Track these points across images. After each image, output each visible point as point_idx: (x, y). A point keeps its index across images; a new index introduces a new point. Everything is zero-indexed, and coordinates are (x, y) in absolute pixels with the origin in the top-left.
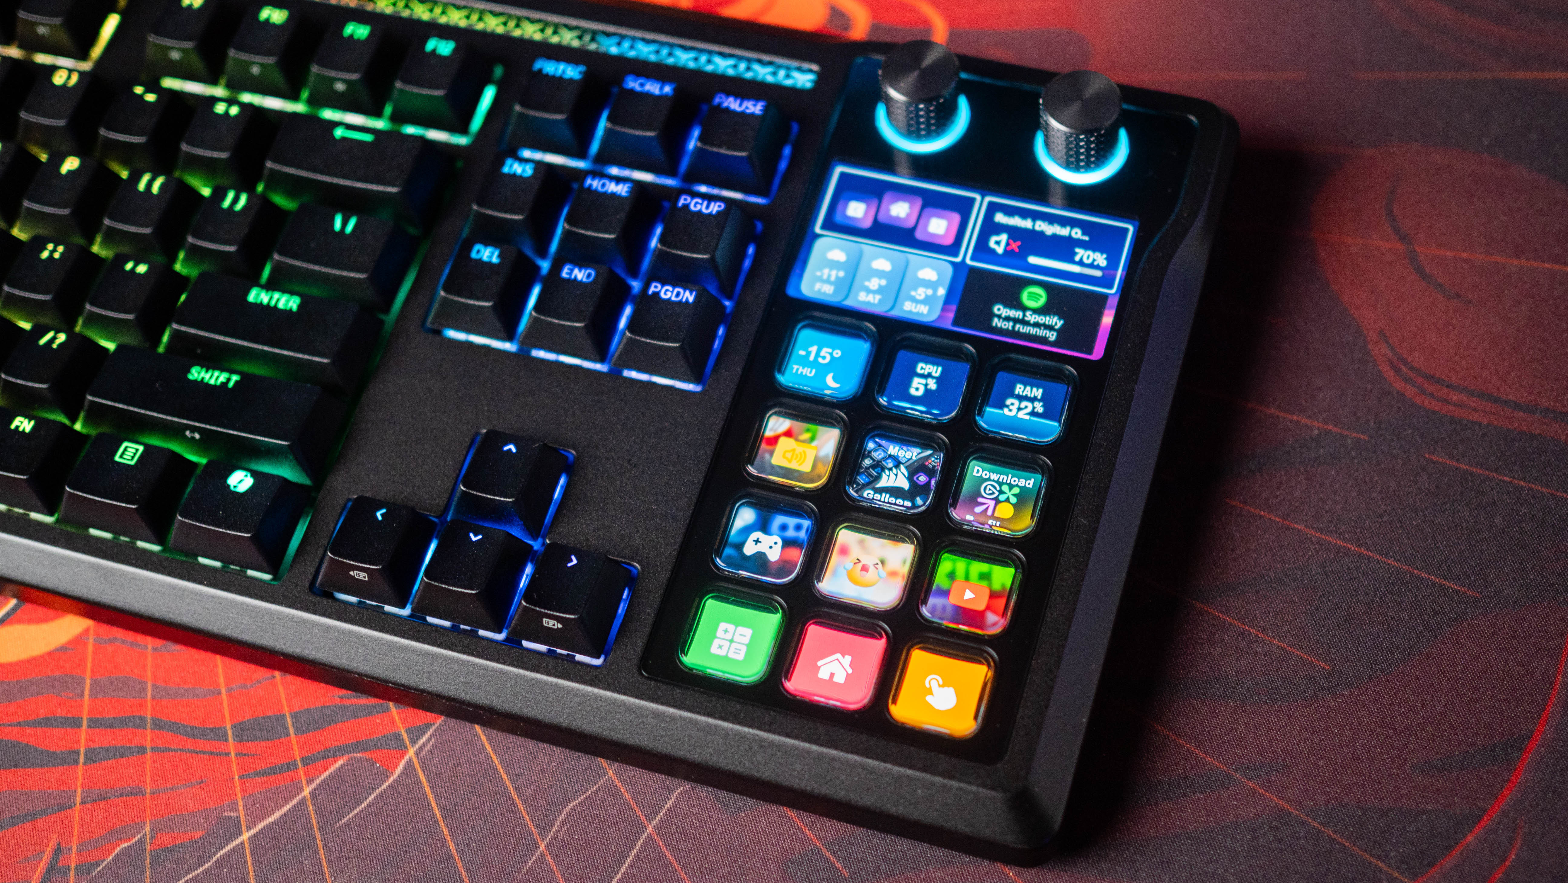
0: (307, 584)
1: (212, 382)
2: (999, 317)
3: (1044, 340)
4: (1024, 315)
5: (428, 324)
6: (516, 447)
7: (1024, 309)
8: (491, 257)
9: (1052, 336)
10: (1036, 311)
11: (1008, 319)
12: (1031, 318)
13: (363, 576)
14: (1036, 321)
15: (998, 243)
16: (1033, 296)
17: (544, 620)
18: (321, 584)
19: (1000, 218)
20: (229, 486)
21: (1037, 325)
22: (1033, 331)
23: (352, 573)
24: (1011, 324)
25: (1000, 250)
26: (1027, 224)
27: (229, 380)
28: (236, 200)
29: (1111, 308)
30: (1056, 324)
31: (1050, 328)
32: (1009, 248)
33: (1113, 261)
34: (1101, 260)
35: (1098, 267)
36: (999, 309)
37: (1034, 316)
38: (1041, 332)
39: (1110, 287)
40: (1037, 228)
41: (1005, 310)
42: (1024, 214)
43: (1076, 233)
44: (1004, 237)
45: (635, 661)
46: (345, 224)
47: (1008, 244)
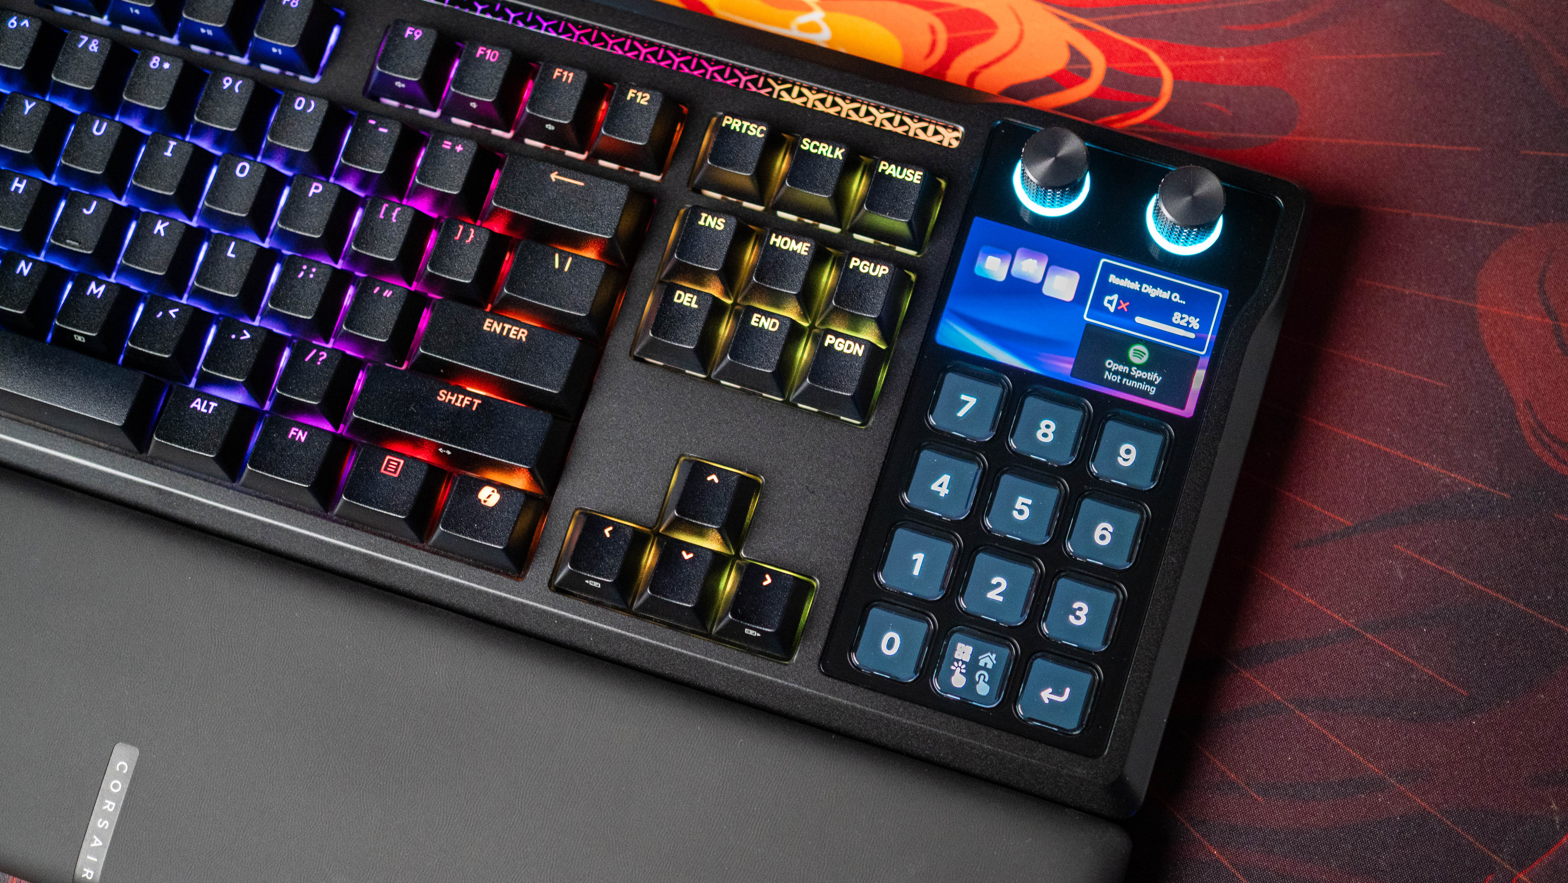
0: (546, 582)
1: (458, 404)
2: (1110, 370)
3: (1145, 394)
4: (1130, 370)
5: (635, 353)
6: (718, 477)
7: (1130, 364)
8: (690, 302)
9: (1152, 391)
10: (1140, 367)
11: (1116, 373)
12: (1137, 373)
13: (596, 584)
14: (1139, 376)
15: (1110, 302)
16: (1140, 354)
17: (746, 630)
18: (559, 583)
19: (1113, 279)
20: (480, 500)
21: (1140, 380)
22: (1137, 385)
23: (587, 582)
24: (1119, 377)
25: (1112, 309)
26: (1135, 286)
27: (472, 403)
28: (466, 234)
29: (1201, 368)
30: (1156, 380)
31: (1151, 383)
32: (1119, 308)
33: (1204, 325)
34: (1195, 323)
35: (1192, 330)
36: (1110, 364)
37: (1138, 371)
38: (1144, 387)
39: (1202, 350)
40: (1143, 290)
41: (1115, 364)
42: (1133, 276)
43: (1175, 297)
44: (1115, 297)
45: (816, 661)
46: (562, 264)
47: (1118, 304)
